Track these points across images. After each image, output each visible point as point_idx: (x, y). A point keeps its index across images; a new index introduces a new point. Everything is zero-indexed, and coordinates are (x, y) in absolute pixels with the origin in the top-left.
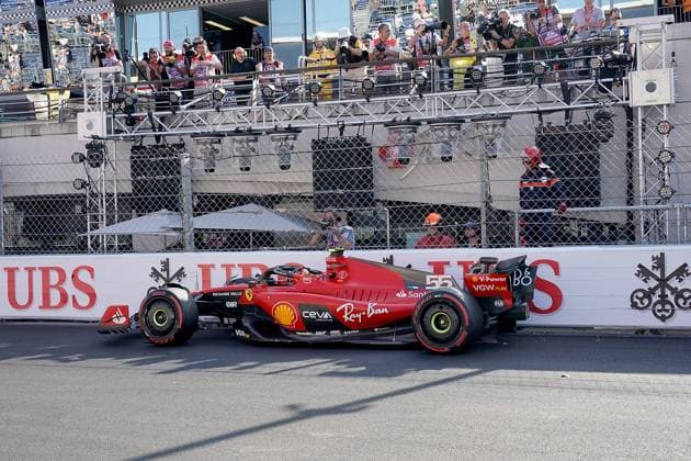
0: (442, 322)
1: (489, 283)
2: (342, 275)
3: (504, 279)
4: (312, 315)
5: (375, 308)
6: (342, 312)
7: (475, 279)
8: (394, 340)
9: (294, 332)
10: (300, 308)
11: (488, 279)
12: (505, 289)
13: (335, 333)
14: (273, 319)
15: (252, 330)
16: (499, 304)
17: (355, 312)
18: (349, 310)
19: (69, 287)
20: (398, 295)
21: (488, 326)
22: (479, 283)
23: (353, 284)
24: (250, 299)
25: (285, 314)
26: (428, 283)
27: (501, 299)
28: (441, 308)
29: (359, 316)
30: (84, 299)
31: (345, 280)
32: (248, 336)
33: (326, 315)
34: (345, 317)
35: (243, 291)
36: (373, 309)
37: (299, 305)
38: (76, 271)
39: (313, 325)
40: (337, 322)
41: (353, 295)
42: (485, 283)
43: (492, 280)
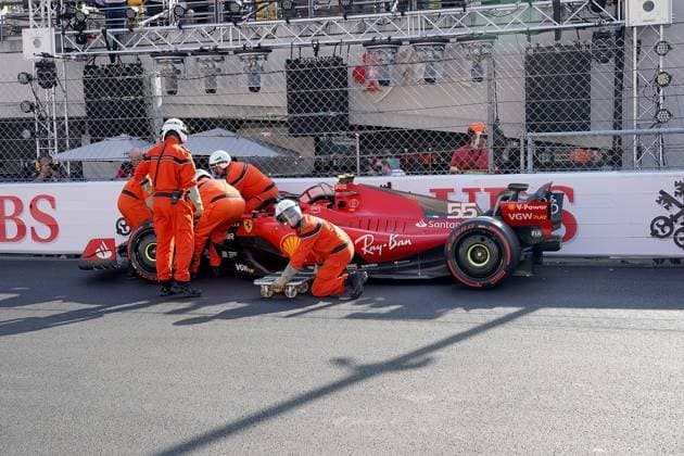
0: (479, 254)
1: (528, 211)
2: (353, 203)
3: (545, 207)
5: (398, 239)
6: (361, 244)
7: (511, 207)
8: (420, 274)
11: (526, 207)
12: (545, 217)
14: (281, 253)
15: (256, 264)
16: (536, 233)
17: (375, 244)
18: (368, 242)
19: (27, 218)
20: (418, 225)
21: (522, 258)
22: (516, 211)
23: (366, 214)
24: (249, 230)
25: (294, 247)
26: (450, 211)
27: (539, 228)
28: (483, 240)
29: (378, 248)
30: (44, 231)
31: (357, 209)
32: (252, 271)
34: (364, 249)
36: (395, 240)
38: (35, 200)
41: (368, 224)
42: (522, 211)
43: (531, 208)
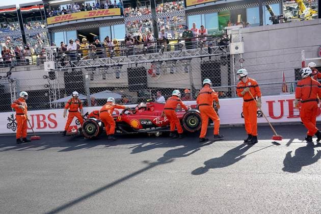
0: (193, 121)
2: (152, 109)
4: (145, 123)
5: (167, 119)
6: (156, 121)
9: (138, 129)
10: (140, 121)
13: (153, 128)
14: (130, 126)
15: (123, 130)
17: (160, 120)
18: (158, 120)
19: (47, 121)
23: (156, 111)
24: (120, 120)
25: (135, 123)
28: (194, 117)
29: (161, 122)
30: (53, 125)
31: (154, 110)
32: (121, 132)
33: (150, 122)
34: (157, 122)
35: (117, 117)
37: (140, 120)
38: (49, 115)
39: (145, 126)
40: (154, 125)
41: (158, 115)
